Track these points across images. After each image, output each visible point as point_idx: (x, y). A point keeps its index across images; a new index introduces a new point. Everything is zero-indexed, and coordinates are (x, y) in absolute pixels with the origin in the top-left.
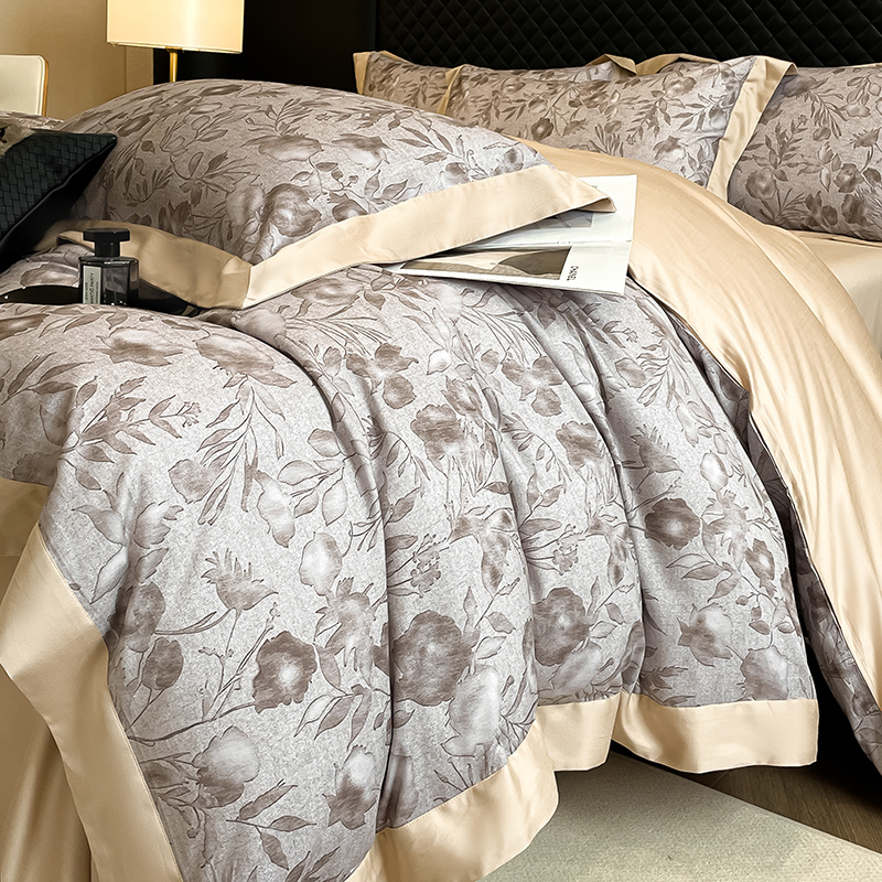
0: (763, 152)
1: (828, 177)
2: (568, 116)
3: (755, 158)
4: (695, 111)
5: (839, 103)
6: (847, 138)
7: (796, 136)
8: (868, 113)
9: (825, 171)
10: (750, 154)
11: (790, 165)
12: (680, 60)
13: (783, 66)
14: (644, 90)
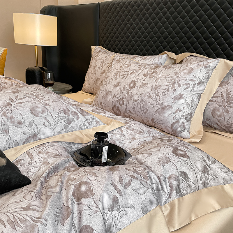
0: (220, 99)
2: (142, 80)
3: (216, 102)
4: (191, 82)
10: (214, 99)
11: (231, 107)
14: (172, 71)
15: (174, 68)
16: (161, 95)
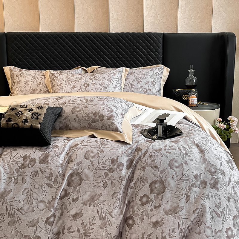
0: (128, 87)
1: (142, 91)
2: (91, 82)
3: (127, 88)
4: (117, 79)
5: (140, 76)
6: (143, 83)
7: (134, 83)
8: (146, 78)
9: (141, 90)
10: (125, 87)
11: (134, 89)
12: (99, 68)
13: (128, 69)
14: (105, 75)
15: (105, 74)
16: (107, 87)
